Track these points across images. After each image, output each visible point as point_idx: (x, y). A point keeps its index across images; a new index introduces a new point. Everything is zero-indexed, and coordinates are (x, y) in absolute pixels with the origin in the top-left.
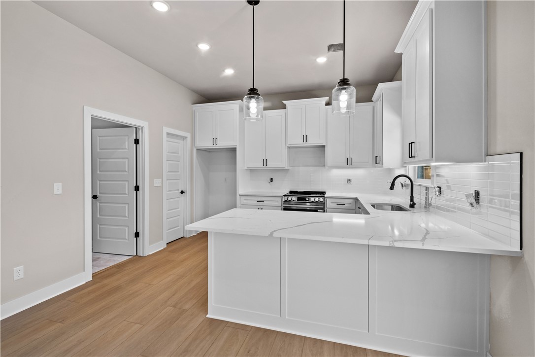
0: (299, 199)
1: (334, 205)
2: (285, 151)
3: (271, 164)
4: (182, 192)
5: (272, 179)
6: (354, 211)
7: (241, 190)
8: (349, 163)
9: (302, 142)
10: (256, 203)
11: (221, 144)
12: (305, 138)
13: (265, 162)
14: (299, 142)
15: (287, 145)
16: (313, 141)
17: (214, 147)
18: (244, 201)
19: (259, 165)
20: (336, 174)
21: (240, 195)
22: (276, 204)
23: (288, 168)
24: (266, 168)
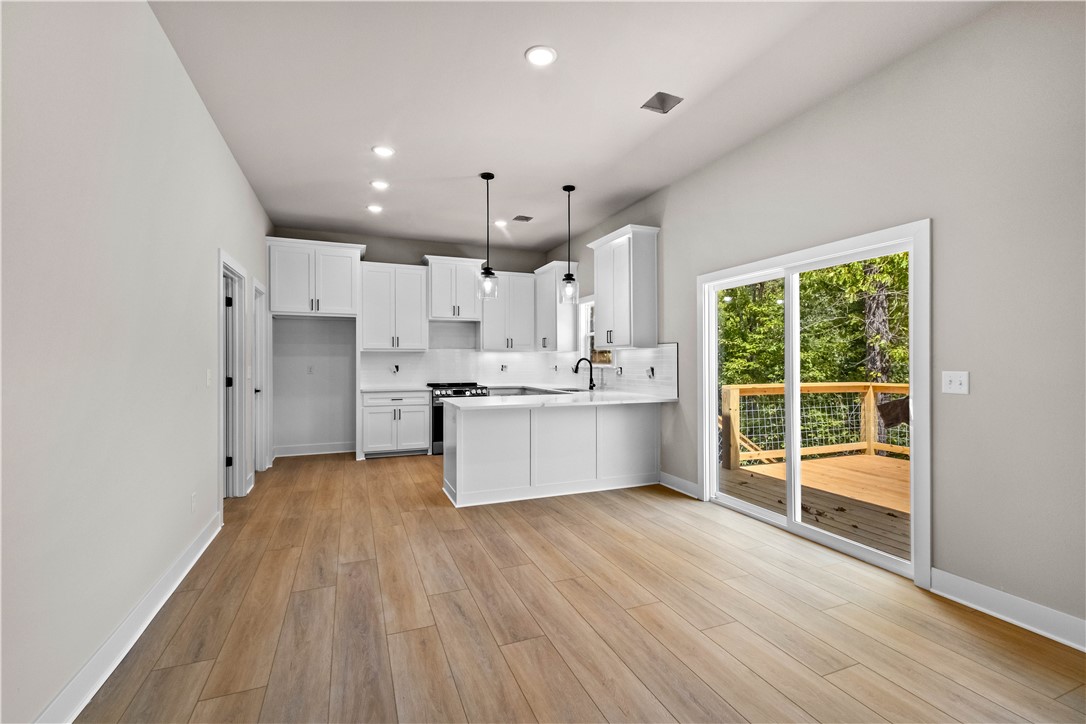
0: (455, 393)
2: (426, 325)
3: (404, 345)
4: (257, 391)
5: (397, 367)
7: (362, 384)
8: (510, 344)
9: (451, 316)
10: (389, 402)
11: (326, 310)
12: (456, 310)
13: (395, 341)
14: (448, 315)
15: (430, 318)
16: (467, 315)
17: (314, 313)
18: (369, 400)
19: (387, 345)
20: (490, 359)
21: (362, 392)
22: (421, 401)
23: (428, 350)
24: (396, 349)
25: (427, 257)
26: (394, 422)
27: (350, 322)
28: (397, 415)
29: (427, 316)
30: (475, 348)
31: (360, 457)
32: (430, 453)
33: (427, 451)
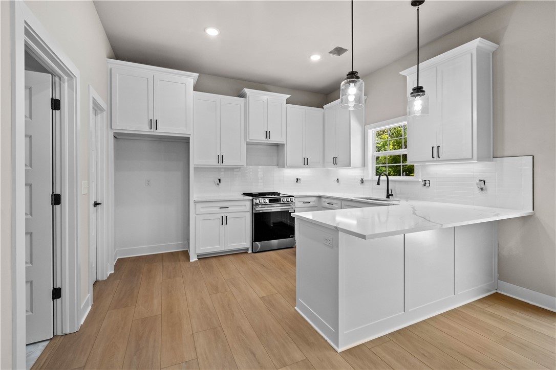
0: (271, 201)
1: (301, 204)
2: (244, 146)
3: (227, 162)
4: (96, 204)
5: (220, 180)
6: (317, 208)
7: (194, 195)
8: (306, 162)
9: (265, 139)
10: (218, 210)
11: (164, 129)
12: (268, 134)
13: (220, 159)
14: (261, 138)
15: (248, 140)
16: (274, 139)
17: (153, 132)
18: (200, 209)
19: (213, 162)
20: (290, 173)
21: (195, 202)
22: (243, 209)
23: (245, 166)
24: (220, 165)
25: (246, 90)
26: (221, 226)
27: (185, 142)
28: (224, 221)
29: (245, 139)
30: (278, 165)
31: (193, 259)
32: (250, 251)
33: (248, 249)
